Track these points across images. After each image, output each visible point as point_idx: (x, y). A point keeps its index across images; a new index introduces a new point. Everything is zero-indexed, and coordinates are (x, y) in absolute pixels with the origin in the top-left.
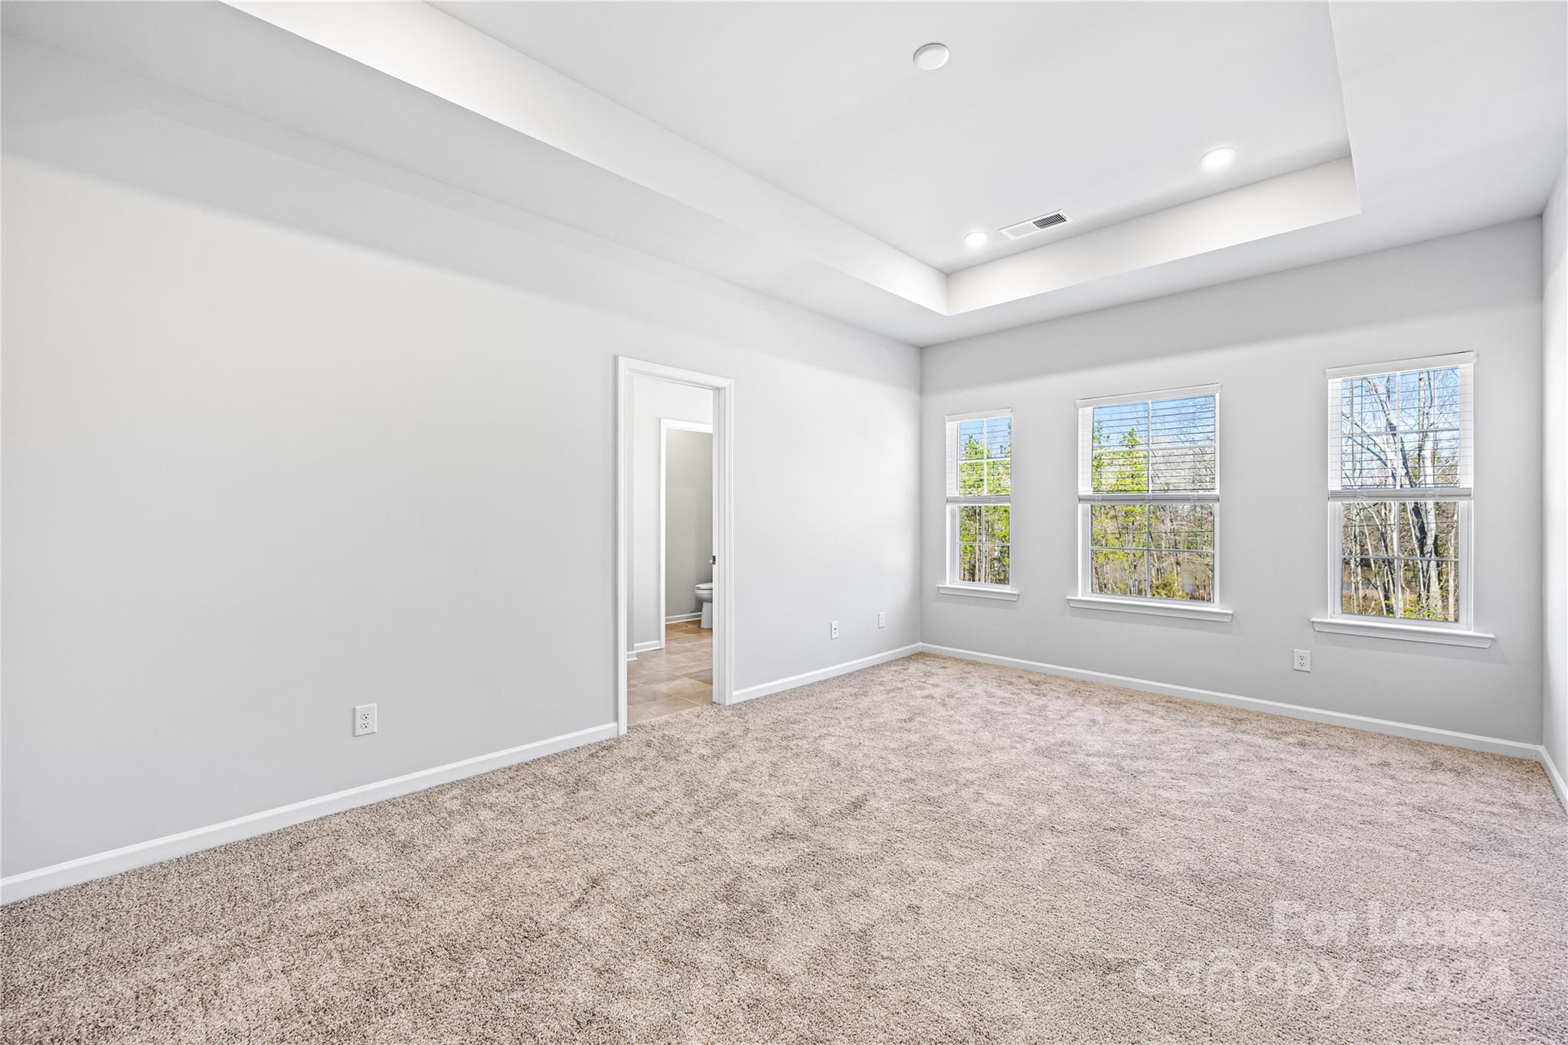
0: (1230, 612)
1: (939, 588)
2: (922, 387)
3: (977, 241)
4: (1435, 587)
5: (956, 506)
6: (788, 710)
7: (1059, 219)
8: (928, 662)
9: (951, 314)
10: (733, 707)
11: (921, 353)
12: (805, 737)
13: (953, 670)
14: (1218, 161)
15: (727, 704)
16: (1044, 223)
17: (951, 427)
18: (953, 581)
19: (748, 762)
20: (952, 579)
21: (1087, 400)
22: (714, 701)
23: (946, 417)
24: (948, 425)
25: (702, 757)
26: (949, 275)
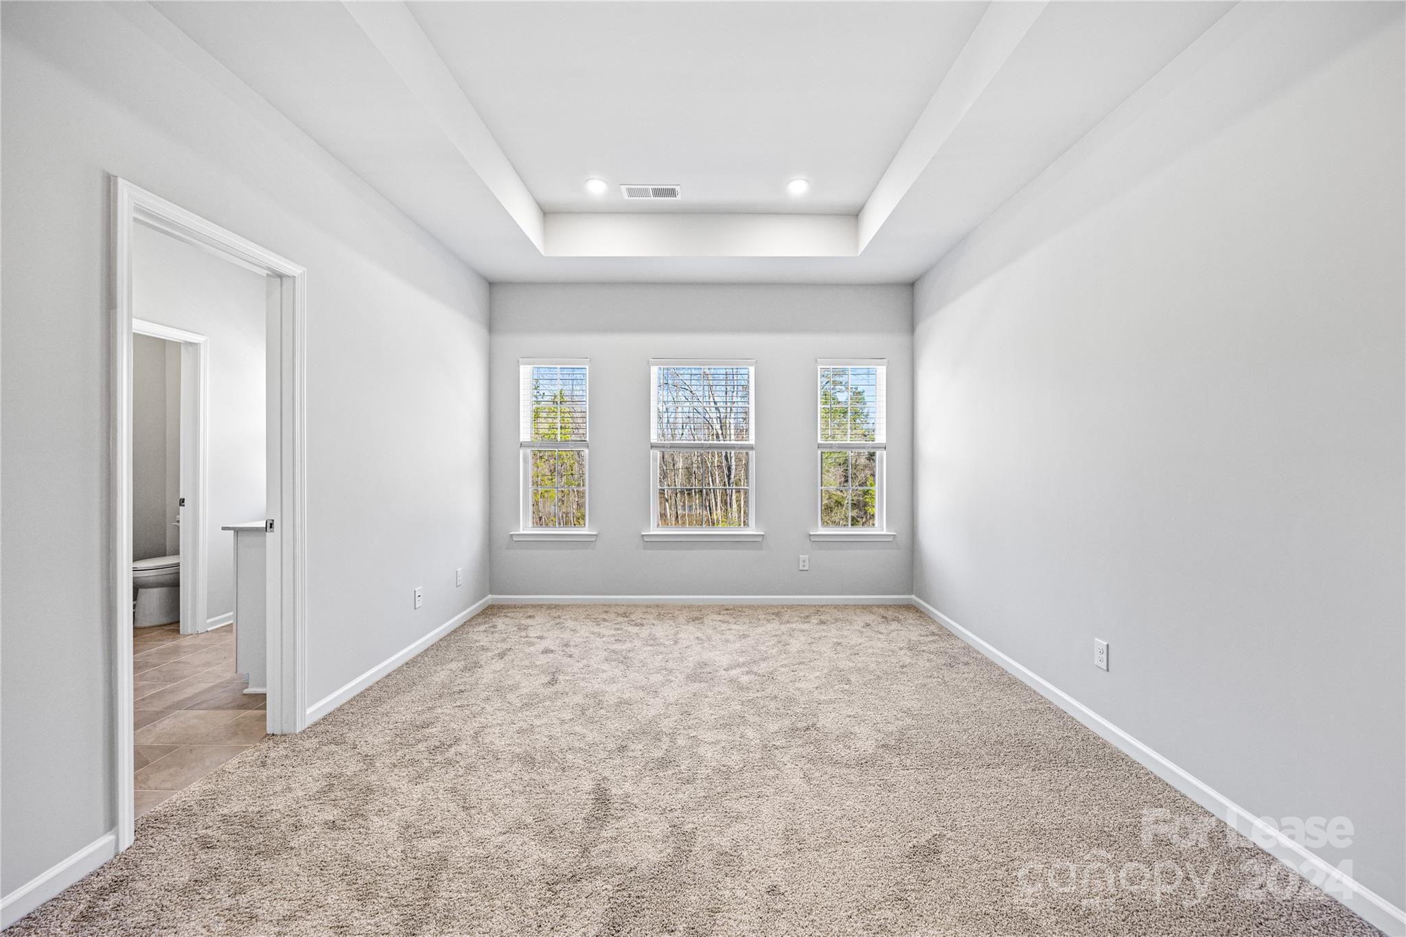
0: (763, 533)
1: (512, 535)
2: (491, 325)
3: (597, 188)
4: (735, 506)
5: (529, 451)
6: (404, 710)
7: (672, 193)
8: (509, 614)
9: (546, 255)
10: (312, 731)
11: (490, 286)
12: (457, 740)
13: (540, 618)
14: (798, 188)
15: (298, 730)
16: (658, 192)
17: (526, 372)
18: (525, 527)
19: (413, 803)
20: (526, 527)
21: (658, 359)
22: (269, 731)
23: (520, 359)
24: (522, 367)
25: (332, 825)
26: (547, 213)
